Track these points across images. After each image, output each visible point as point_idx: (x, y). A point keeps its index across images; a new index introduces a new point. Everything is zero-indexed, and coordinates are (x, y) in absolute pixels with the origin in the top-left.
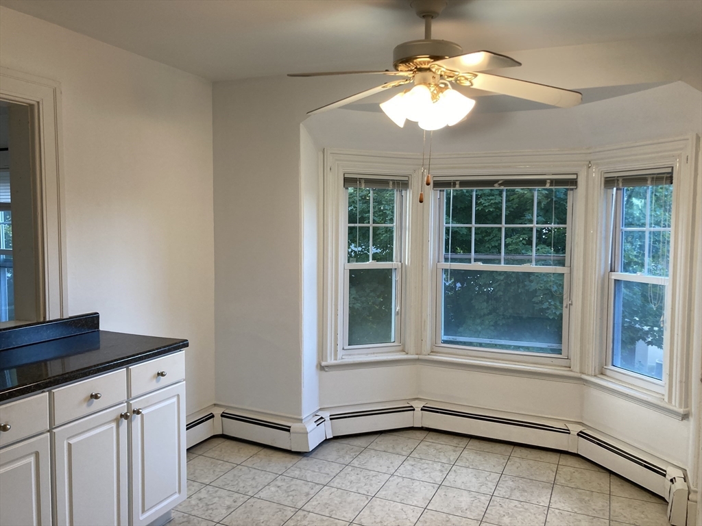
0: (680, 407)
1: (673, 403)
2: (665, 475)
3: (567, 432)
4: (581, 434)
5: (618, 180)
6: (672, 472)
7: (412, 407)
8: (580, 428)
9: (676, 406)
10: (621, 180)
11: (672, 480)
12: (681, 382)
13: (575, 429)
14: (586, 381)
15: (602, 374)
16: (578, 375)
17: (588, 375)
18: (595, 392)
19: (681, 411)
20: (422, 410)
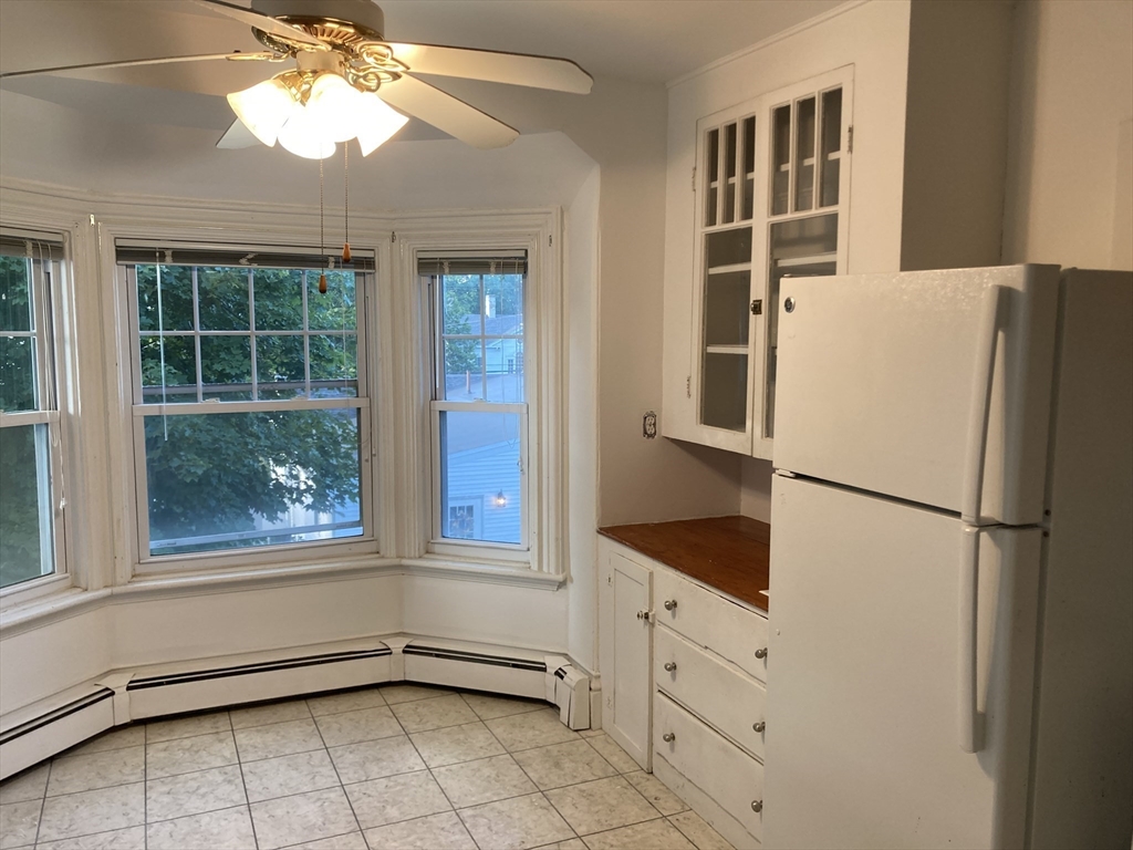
0: (558, 573)
1: (545, 569)
2: (544, 670)
3: (387, 652)
4: (409, 650)
5: (442, 264)
6: (553, 663)
7: (107, 689)
8: (405, 642)
9: (551, 571)
10: (446, 264)
11: (557, 673)
12: (557, 539)
13: (397, 645)
14: (407, 568)
15: (427, 552)
16: (396, 561)
17: (411, 558)
18: (422, 582)
19: (560, 578)
20: (129, 688)
